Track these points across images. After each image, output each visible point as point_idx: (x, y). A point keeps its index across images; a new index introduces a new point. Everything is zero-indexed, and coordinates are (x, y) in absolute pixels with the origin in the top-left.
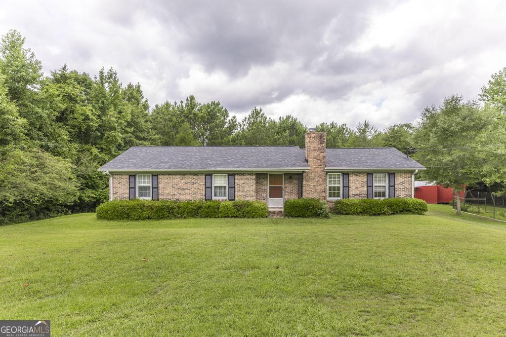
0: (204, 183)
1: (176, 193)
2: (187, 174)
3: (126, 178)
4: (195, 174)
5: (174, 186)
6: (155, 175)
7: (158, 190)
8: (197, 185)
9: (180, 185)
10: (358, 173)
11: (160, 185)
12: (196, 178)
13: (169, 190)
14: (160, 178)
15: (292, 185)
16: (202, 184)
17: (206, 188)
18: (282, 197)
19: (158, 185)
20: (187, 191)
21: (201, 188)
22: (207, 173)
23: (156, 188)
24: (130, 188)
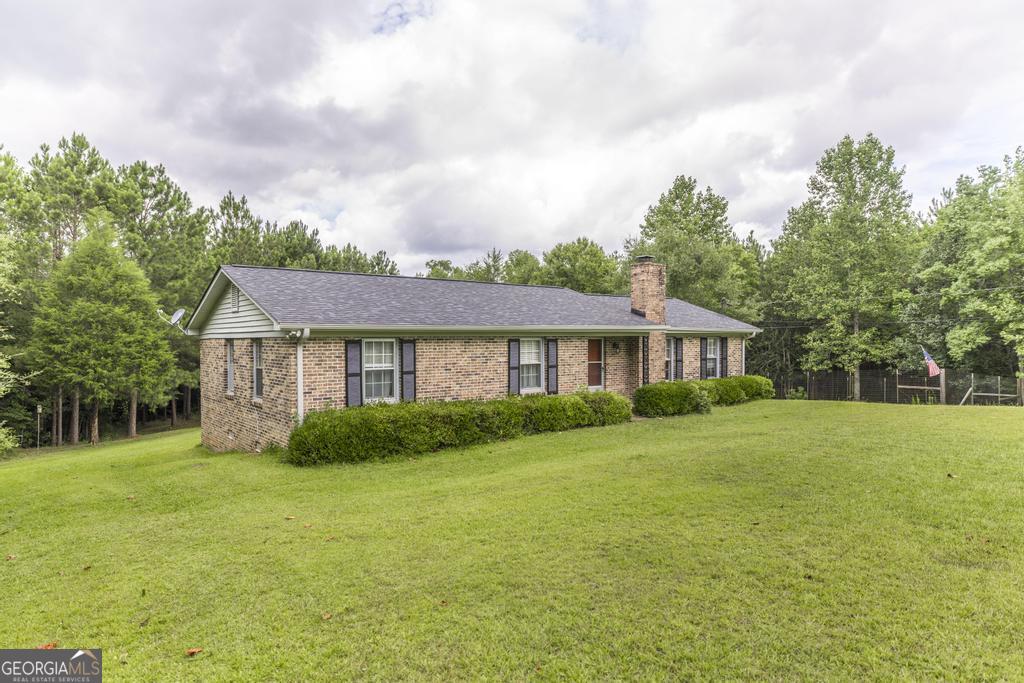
0: (505, 359)
1: (453, 384)
2: (476, 338)
3: (337, 349)
4: (489, 337)
5: (449, 367)
6: (406, 342)
7: (415, 378)
8: (493, 362)
9: (461, 363)
10: (692, 336)
11: (420, 366)
12: (491, 346)
13: (438, 375)
14: (421, 347)
15: (616, 361)
16: (501, 359)
17: (509, 368)
18: (600, 384)
19: (415, 365)
20: (474, 377)
21: (500, 370)
22: (511, 336)
23: (408, 373)
24: (347, 375)
